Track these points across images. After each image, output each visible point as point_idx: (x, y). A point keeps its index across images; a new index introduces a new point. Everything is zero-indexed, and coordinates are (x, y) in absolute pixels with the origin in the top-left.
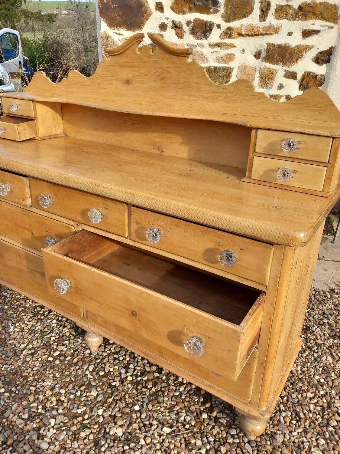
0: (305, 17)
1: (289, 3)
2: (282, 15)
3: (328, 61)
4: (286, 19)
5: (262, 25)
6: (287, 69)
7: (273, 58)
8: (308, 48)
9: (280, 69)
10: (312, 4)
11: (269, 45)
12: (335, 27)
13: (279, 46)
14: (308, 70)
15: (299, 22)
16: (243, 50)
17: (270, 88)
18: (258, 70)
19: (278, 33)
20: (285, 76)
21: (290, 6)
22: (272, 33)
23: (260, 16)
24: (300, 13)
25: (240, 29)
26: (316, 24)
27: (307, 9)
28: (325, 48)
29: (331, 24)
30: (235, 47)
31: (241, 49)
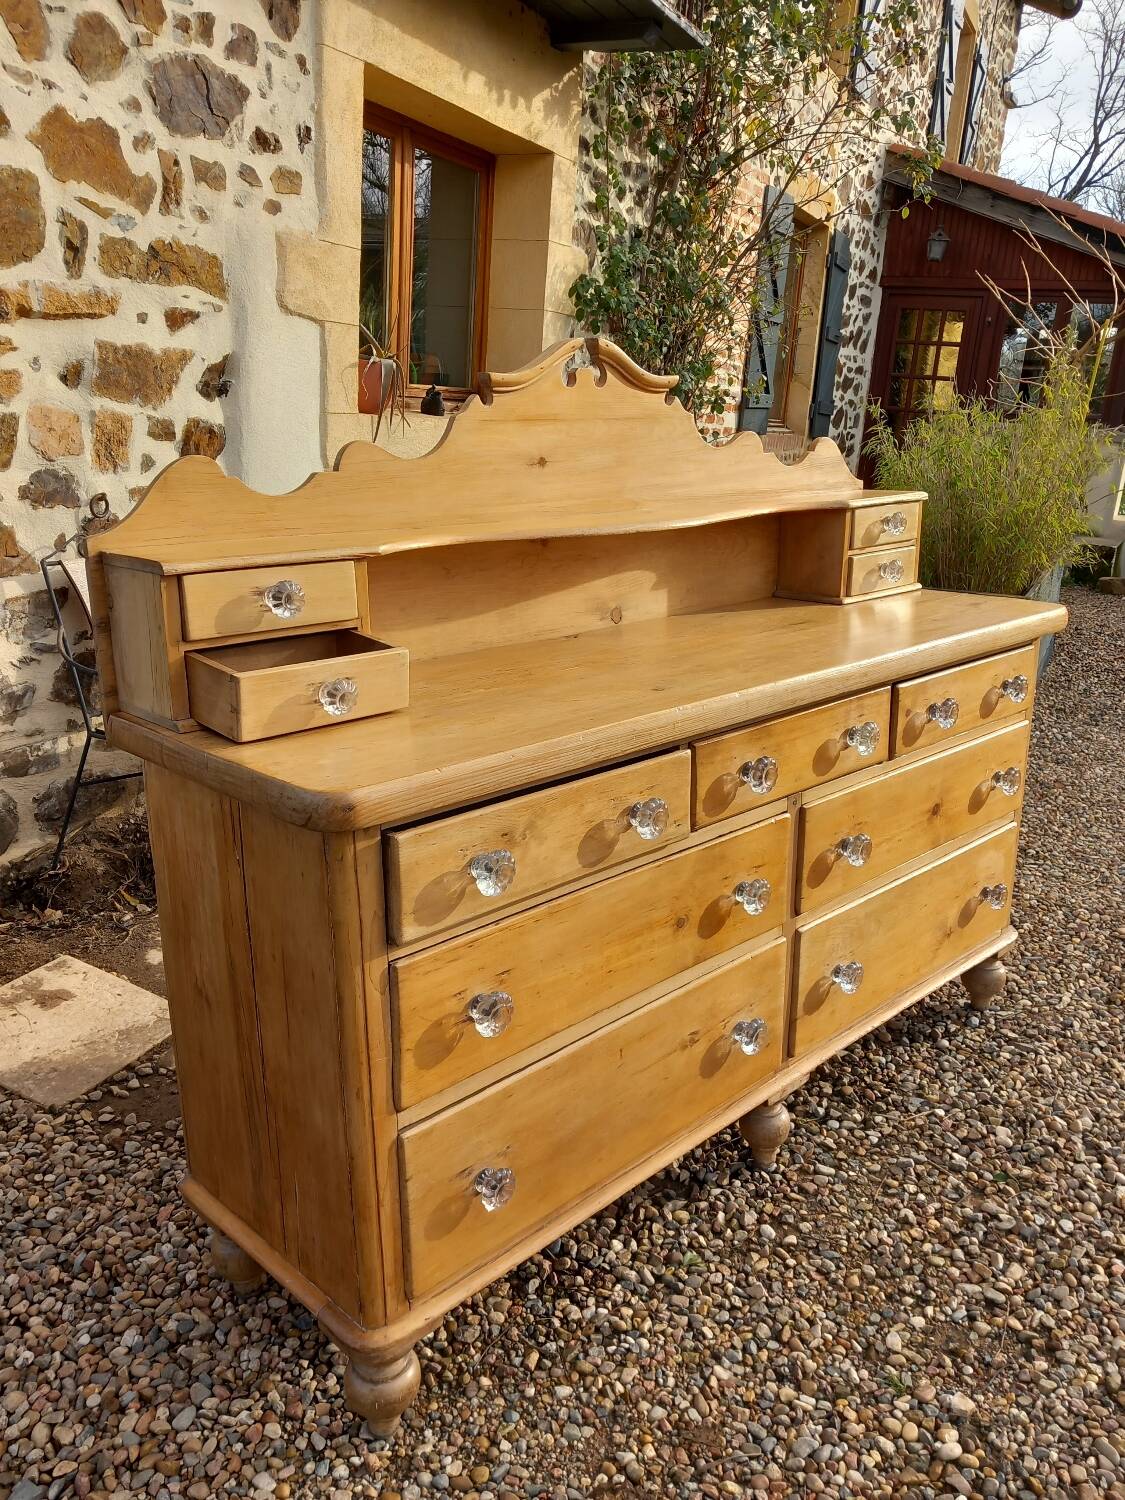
0: (167, 276)
1: (130, 236)
2: (117, 264)
3: (222, 391)
4: (125, 275)
5: (77, 288)
6: (153, 413)
7: (118, 384)
8: (185, 357)
9: (137, 414)
10: (174, 245)
11: (101, 345)
12: (225, 307)
13: (128, 351)
14: (193, 416)
15: (155, 286)
16: (36, 360)
17: (126, 469)
18: (85, 419)
19: (113, 314)
20: (151, 434)
21: (130, 244)
22: (105, 312)
23: (66, 262)
24: (155, 266)
25: (26, 297)
26: (190, 297)
27: (168, 256)
28: (216, 359)
29: (216, 301)
30: (14, 349)
31: (30, 357)
